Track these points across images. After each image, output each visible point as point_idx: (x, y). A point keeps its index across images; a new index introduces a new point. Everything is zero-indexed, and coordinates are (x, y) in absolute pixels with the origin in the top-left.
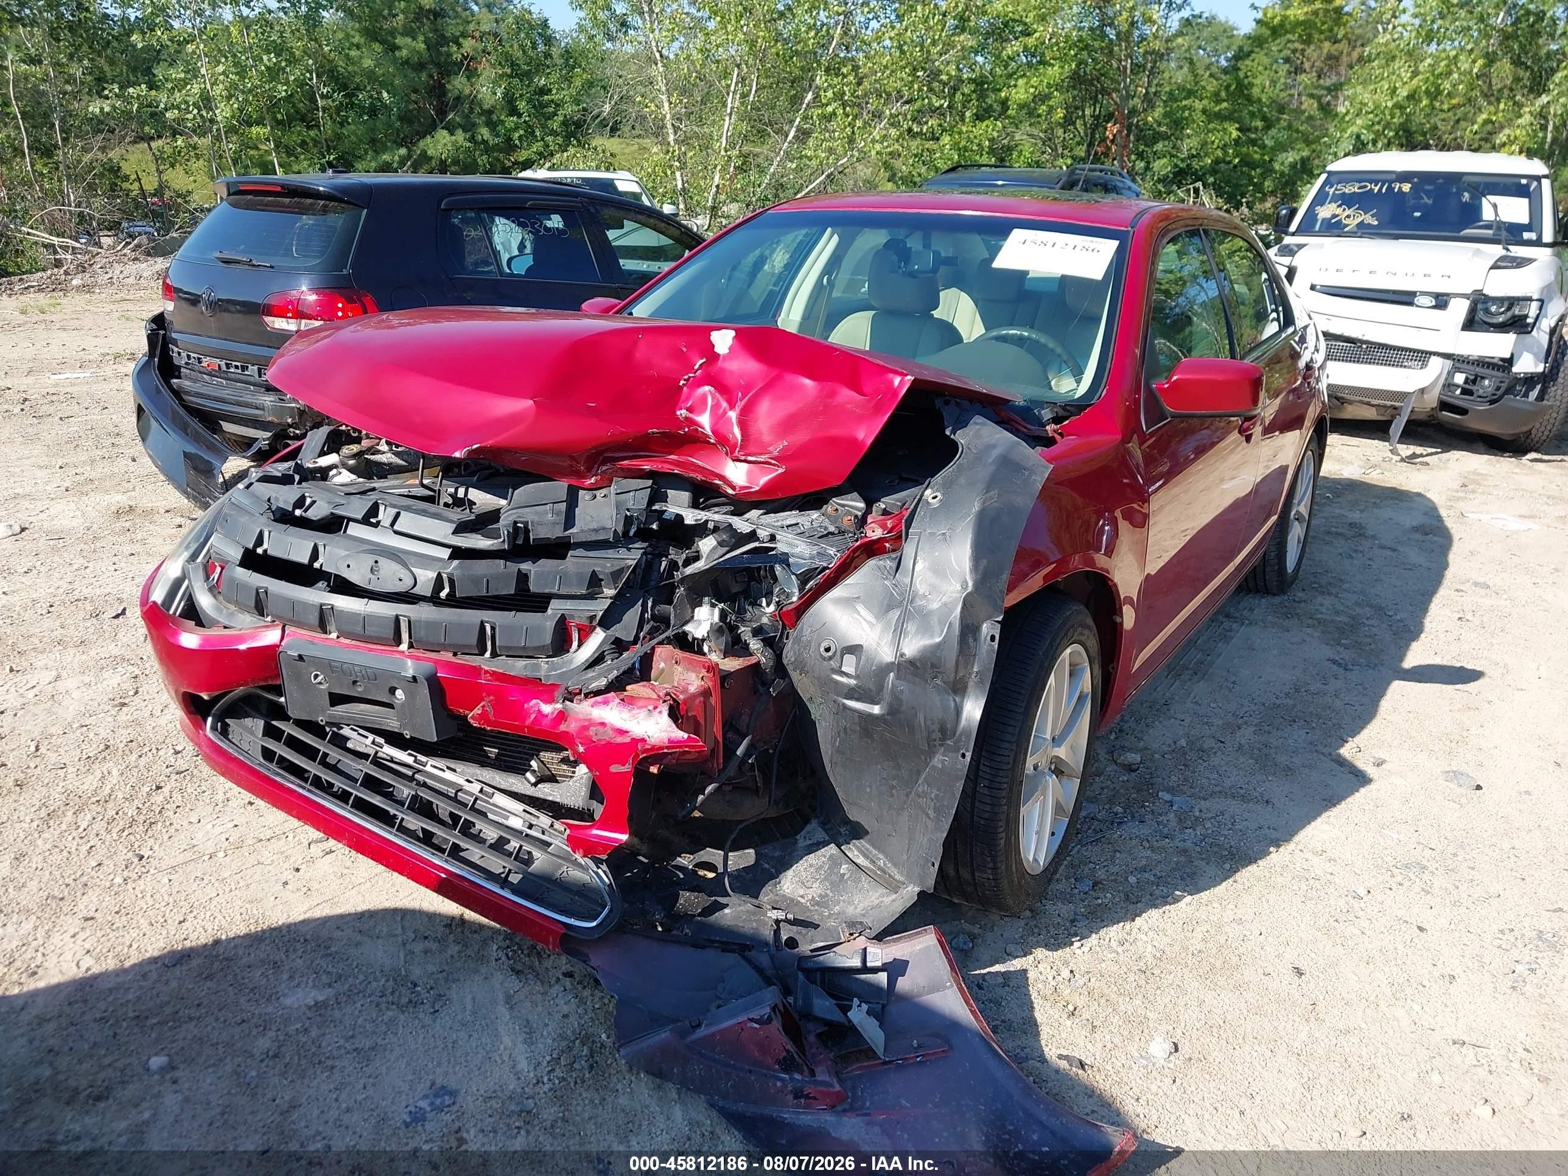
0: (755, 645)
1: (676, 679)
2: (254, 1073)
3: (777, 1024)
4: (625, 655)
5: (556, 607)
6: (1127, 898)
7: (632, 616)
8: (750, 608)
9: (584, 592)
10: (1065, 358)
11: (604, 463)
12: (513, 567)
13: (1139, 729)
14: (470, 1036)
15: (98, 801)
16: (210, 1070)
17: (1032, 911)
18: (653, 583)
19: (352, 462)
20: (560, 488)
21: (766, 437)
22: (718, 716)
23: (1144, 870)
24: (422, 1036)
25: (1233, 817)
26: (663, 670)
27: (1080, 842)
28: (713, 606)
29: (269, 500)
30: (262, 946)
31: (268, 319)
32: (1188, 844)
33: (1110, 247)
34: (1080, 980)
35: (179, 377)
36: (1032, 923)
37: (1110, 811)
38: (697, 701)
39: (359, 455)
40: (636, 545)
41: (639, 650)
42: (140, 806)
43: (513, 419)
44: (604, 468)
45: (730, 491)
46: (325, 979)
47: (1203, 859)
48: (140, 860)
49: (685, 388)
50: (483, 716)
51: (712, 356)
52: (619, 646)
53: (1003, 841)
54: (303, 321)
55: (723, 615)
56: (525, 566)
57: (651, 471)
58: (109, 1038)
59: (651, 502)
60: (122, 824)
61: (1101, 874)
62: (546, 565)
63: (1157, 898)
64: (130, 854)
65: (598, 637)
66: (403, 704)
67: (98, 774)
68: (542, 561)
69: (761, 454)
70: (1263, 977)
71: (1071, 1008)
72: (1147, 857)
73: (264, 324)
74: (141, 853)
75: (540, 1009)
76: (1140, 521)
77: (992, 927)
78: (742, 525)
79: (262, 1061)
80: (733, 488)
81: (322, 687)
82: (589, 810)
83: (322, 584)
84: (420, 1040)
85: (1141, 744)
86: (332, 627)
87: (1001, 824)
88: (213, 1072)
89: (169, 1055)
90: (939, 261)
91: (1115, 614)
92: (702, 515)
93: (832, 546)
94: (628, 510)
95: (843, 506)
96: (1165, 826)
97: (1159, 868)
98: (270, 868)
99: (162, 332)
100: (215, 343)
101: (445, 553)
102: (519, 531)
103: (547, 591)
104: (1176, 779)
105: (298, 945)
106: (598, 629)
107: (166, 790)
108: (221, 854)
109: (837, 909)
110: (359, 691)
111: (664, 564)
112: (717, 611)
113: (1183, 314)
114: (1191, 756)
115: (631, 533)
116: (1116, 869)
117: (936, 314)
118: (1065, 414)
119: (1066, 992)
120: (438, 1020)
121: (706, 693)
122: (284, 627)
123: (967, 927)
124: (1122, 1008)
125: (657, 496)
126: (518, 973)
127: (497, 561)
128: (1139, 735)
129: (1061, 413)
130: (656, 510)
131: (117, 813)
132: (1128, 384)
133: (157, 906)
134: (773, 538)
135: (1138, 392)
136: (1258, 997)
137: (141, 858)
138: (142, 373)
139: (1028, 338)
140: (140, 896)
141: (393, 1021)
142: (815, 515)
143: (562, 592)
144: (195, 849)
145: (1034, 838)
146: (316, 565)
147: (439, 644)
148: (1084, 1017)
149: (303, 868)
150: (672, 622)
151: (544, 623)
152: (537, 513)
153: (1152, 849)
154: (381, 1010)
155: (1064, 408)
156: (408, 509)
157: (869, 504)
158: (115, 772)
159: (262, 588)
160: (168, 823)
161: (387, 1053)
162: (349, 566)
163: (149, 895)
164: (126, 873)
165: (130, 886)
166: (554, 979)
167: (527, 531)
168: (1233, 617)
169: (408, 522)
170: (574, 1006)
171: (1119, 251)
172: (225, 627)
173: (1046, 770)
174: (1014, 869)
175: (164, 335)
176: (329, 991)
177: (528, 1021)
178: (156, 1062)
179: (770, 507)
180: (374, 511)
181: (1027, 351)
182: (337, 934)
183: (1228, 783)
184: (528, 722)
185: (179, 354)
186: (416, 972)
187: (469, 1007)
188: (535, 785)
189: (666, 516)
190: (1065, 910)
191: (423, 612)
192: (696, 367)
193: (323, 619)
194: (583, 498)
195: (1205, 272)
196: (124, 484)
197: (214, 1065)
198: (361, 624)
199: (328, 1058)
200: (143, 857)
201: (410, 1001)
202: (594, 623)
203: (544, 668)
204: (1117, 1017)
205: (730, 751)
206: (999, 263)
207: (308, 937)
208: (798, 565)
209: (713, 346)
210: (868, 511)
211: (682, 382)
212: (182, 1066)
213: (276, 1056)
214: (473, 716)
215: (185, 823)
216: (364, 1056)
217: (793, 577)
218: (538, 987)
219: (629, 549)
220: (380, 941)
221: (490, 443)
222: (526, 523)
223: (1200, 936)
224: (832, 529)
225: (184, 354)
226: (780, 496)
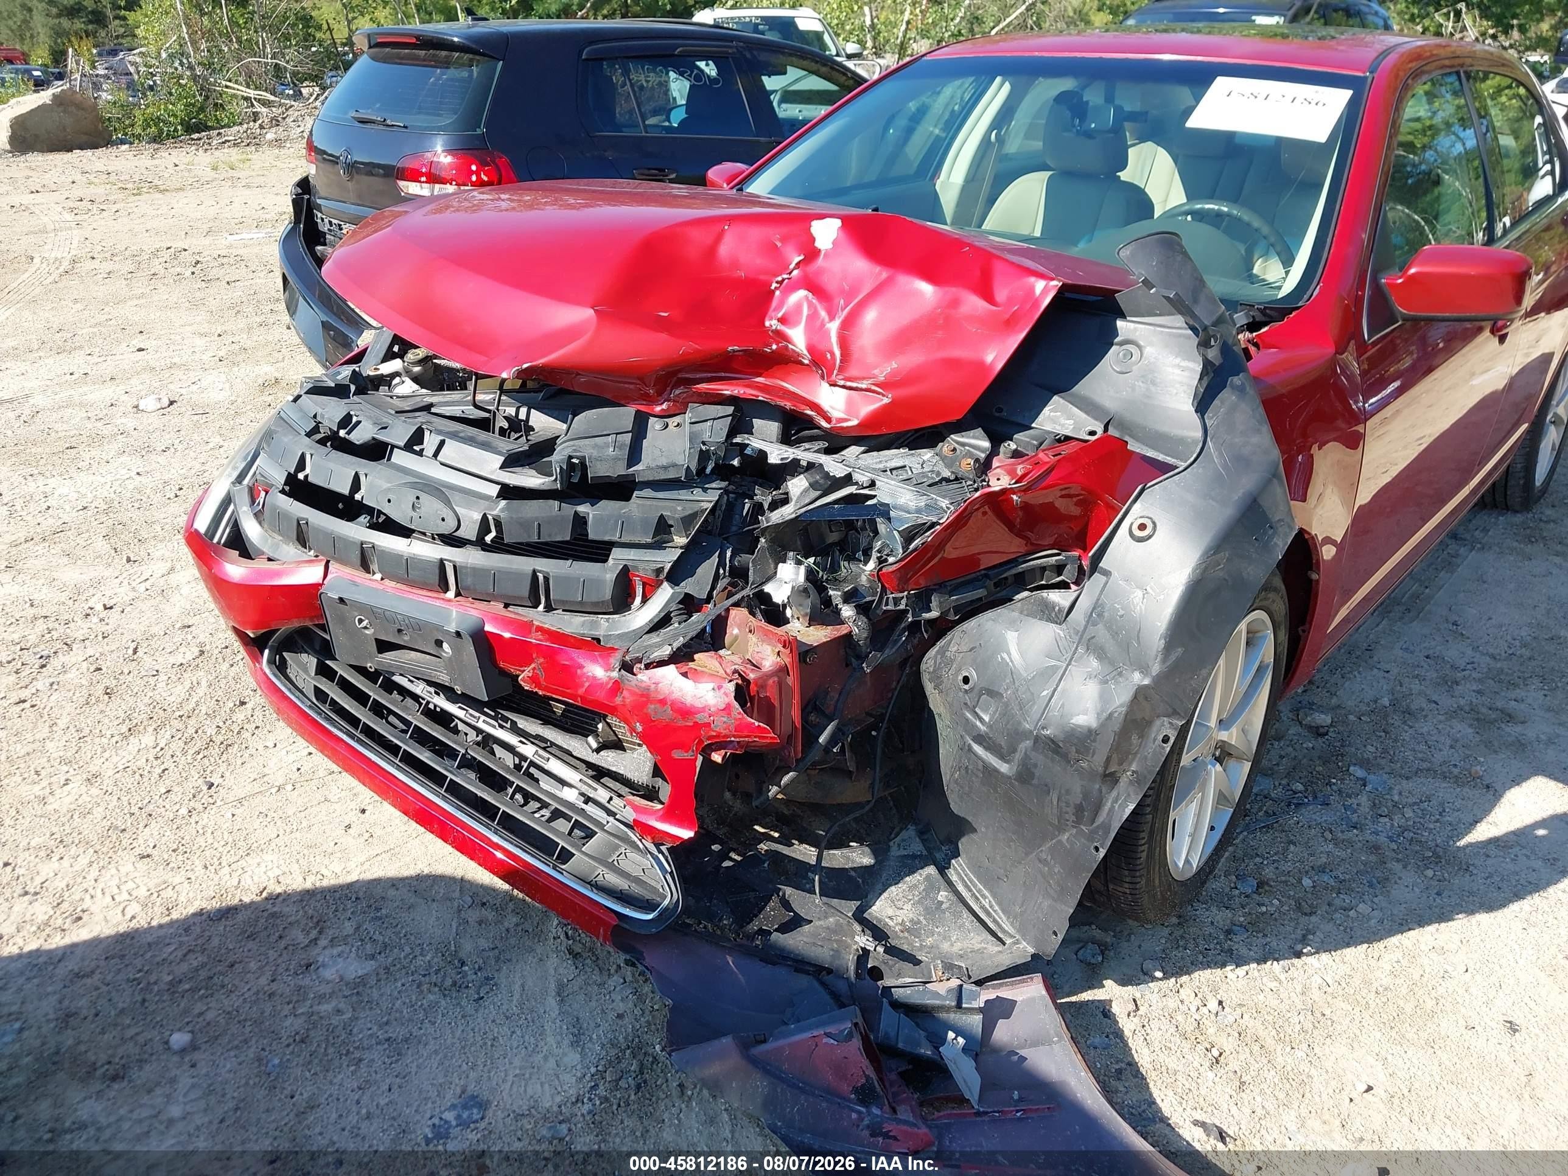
0: (847, 611)
1: (751, 650)
2: (276, 1061)
3: (856, 1042)
4: (695, 617)
5: (618, 557)
6: (1299, 907)
7: (707, 569)
8: (846, 564)
9: (649, 540)
10: (1272, 239)
11: (676, 385)
12: (569, 510)
13: (1332, 681)
14: (513, 1032)
15: (181, 717)
16: (232, 1053)
17: (1180, 917)
18: (734, 529)
19: (417, 369)
20: (626, 415)
21: (871, 358)
22: (796, 701)
23: (1322, 870)
24: (460, 1028)
25: (1442, 804)
26: (736, 638)
27: (1247, 827)
28: (799, 563)
29: (315, 416)
30: (313, 902)
31: (402, 184)
32: (1382, 839)
33: (1338, 98)
34: (1229, 1016)
35: (325, 244)
36: (1178, 933)
37: (1287, 787)
38: (771, 681)
39: (424, 361)
40: (714, 485)
41: (710, 611)
42: (221, 724)
43: (570, 333)
44: (677, 392)
45: (824, 424)
46: (369, 948)
47: (1398, 861)
48: (209, 788)
49: (777, 293)
50: (534, 679)
51: (811, 253)
52: (689, 605)
53: (1144, 855)
54: (437, 186)
55: (810, 575)
56: (582, 509)
57: (731, 396)
58: (138, 1005)
59: (731, 433)
60: (199, 744)
61: (1269, 872)
62: (607, 507)
63: (1336, 910)
64: (201, 780)
65: (665, 594)
66: (450, 658)
67: (187, 685)
68: (603, 503)
69: (864, 378)
70: (1464, 1032)
71: (1216, 1053)
72: (1328, 853)
73: (398, 190)
74: (212, 780)
75: (593, 1004)
76: (1354, 441)
77: (1129, 935)
78: (834, 466)
79: (288, 1045)
80: (828, 420)
81: (367, 632)
82: (654, 787)
83: (364, 519)
84: (458, 1033)
85: (1334, 701)
86: (374, 567)
87: (1142, 835)
88: (235, 1056)
89: (192, 1032)
90: (1122, 117)
91: (1311, 569)
92: (790, 453)
93: (944, 497)
94: (704, 443)
95: (963, 445)
96: (1355, 811)
97: (1341, 869)
98: (336, 806)
99: (306, 197)
100: (352, 209)
101: (494, 490)
102: (575, 469)
103: (607, 538)
104: (1373, 749)
105: (349, 904)
106: (665, 584)
107: (249, 706)
108: (289, 787)
109: (929, 941)
110: (404, 640)
111: (747, 506)
112: (802, 569)
113: (1429, 173)
114: (1396, 719)
115: (708, 470)
116: (1287, 867)
117: (1124, 176)
118: (1263, 319)
119: (1211, 1031)
120: (481, 1010)
121: (783, 670)
122: (328, 562)
123: (1097, 933)
124: (1280, 1059)
125: (740, 425)
126: (576, 956)
127: (551, 501)
128: (1333, 690)
129: (1259, 318)
130: (737, 444)
131: (196, 732)
132: (1349, 279)
133: (216, 845)
134: (872, 484)
135: (1361, 286)
136: (1456, 1059)
137: (211, 785)
138: (287, 240)
139: (1228, 215)
140: (201, 832)
141: (433, 1006)
142: (927, 454)
143: (623, 540)
144: (265, 779)
145: (1187, 840)
146: (358, 497)
147: (488, 594)
148: (1230, 1067)
149: (369, 808)
150: (751, 579)
151: (606, 573)
152: (596, 446)
153: (1336, 842)
154: (422, 992)
155: (1262, 311)
156: (454, 436)
157: (997, 440)
158: (204, 683)
159: (303, 519)
160: (243, 747)
161: (421, 1046)
162: (389, 501)
163: (210, 831)
164: (192, 804)
165: (195, 817)
166: (615, 966)
167: (583, 466)
168: (1461, 539)
169: (453, 451)
170: (631, 1005)
171: (1352, 104)
172: (270, 560)
173: (1210, 758)
174: (1157, 882)
175: (308, 200)
176: (370, 965)
177: (578, 1019)
178: (179, 1039)
179: (873, 443)
180: (417, 437)
181: (1224, 232)
182: (392, 893)
183: (1438, 757)
184: (581, 691)
185: (322, 220)
186: (467, 946)
187: (516, 996)
188: (598, 751)
189: (748, 451)
190: (1222, 917)
191: (471, 557)
192: (792, 266)
193: (365, 559)
194: (653, 427)
195: (1462, 119)
196: (275, 354)
197: (237, 1047)
198: (404, 567)
199: (357, 1048)
200: (213, 784)
201: (454, 984)
202: (662, 577)
203: (605, 626)
204: (1273, 1073)
205: (810, 738)
206: (1194, 122)
207: (361, 895)
208: (901, 520)
209: (813, 240)
210: (994, 452)
211: (774, 285)
212: (204, 1047)
213: (302, 1041)
214: (524, 676)
215: (261, 748)
216: (396, 1048)
217: (895, 532)
218: (596, 977)
219: (705, 490)
220: (435, 905)
221: (541, 361)
222: (583, 460)
223: (1388, 967)
224: (947, 473)
225: (326, 221)
226: (885, 431)
